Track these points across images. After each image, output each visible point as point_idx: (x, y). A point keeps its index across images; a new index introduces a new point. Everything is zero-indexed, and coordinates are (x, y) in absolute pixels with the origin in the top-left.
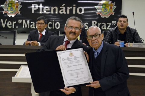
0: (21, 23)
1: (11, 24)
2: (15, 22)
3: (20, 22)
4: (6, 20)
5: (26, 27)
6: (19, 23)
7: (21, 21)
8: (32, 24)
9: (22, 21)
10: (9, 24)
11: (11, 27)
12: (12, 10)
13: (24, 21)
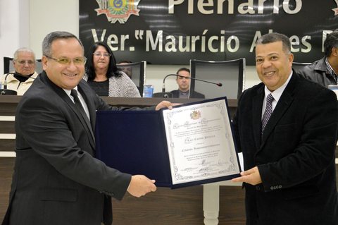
0: (141, 38)
1: (116, 42)
2: (127, 37)
3: (138, 36)
4: (105, 31)
5: (154, 47)
6: (137, 38)
7: (142, 33)
8: (170, 40)
9: (145, 33)
10: (113, 42)
11: (116, 49)
12: (119, 5)
13: (149, 33)
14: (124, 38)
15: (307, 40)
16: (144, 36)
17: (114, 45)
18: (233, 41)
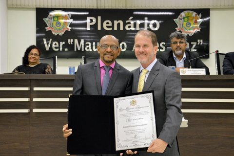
0: (72, 43)
1: (57, 46)
2: (64, 43)
4: (51, 40)
5: (79, 49)
6: (69, 43)
7: (72, 40)
8: (88, 45)
11: (58, 50)
13: (76, 41)
14: (62, 43)
15: (163, 45)
16: (73, 42)
17: (56, 48)
18: (123, 45)
